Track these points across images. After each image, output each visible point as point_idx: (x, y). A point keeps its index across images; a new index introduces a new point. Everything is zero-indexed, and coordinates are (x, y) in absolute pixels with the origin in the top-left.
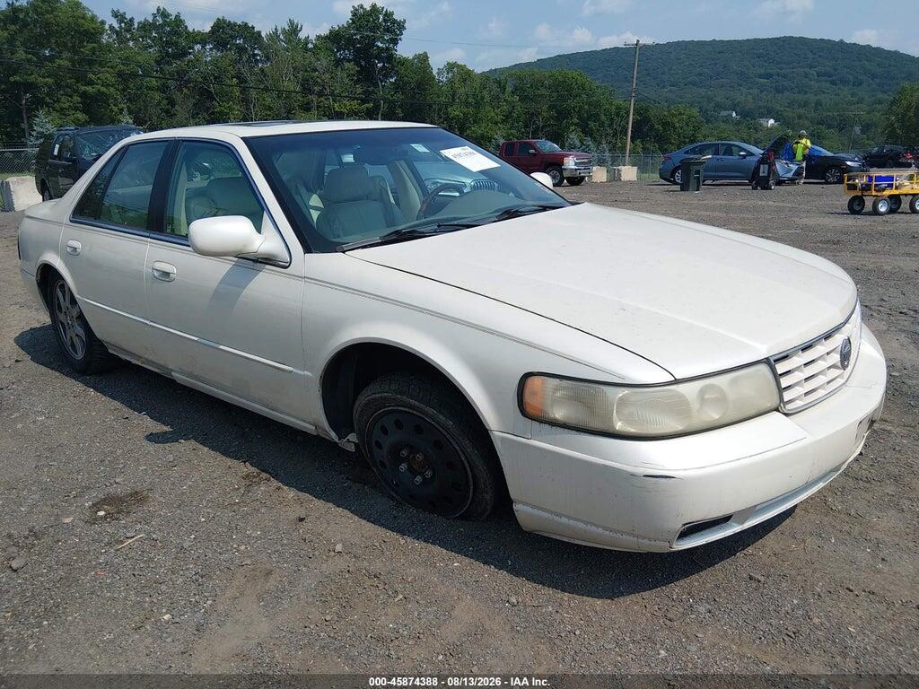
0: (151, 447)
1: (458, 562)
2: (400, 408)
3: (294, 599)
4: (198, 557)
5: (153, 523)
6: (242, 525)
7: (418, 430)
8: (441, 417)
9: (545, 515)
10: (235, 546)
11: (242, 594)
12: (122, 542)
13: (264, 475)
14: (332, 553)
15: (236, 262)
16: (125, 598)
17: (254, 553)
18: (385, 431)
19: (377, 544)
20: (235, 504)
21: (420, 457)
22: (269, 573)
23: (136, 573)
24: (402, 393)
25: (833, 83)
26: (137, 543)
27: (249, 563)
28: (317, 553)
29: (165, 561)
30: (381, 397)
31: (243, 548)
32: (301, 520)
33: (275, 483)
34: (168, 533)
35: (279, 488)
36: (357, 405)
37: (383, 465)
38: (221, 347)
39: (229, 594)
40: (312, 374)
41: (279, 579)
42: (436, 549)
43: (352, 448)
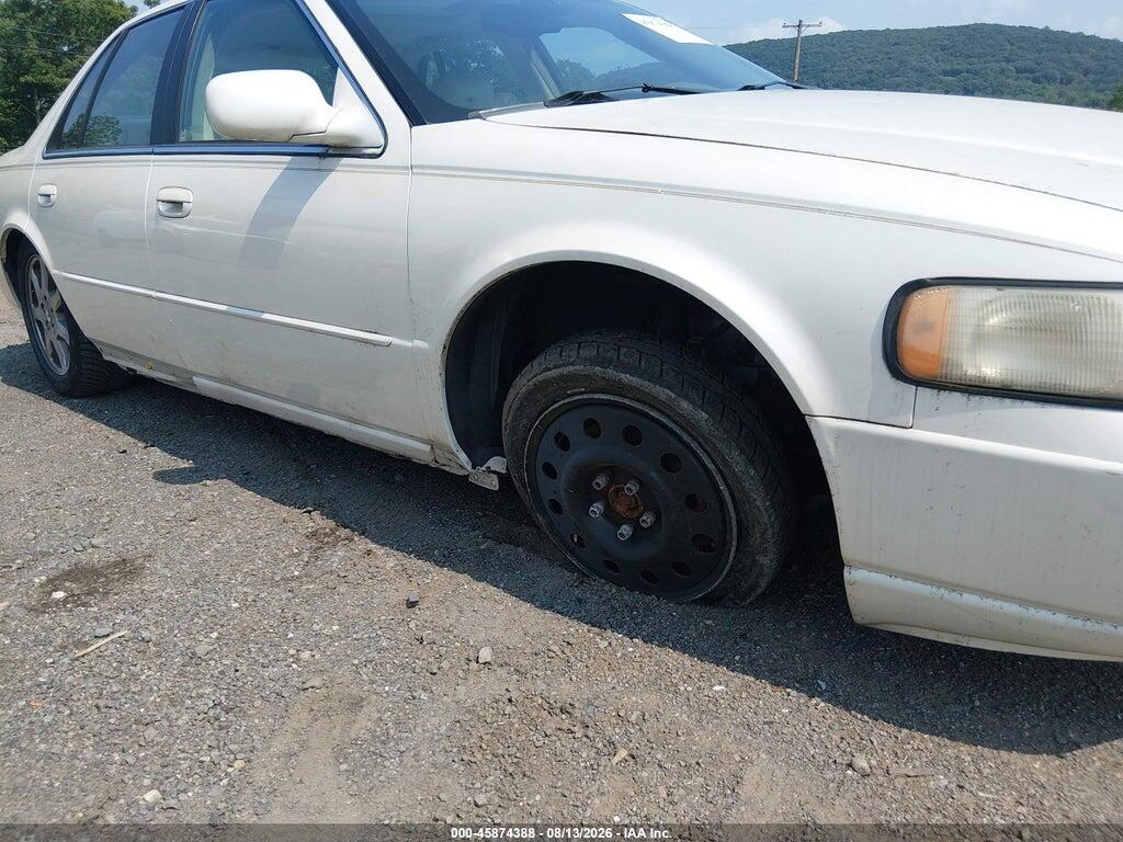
0: (159, 491)
1: (723, 683)
2: (597, 396)
3: (409, 760)
4: (222, 673)
5: (146, 611)
6: (305, 614)
7: (632, 436)
8: (685, 404)
9: (926, 590)
10: (292, 652)
11: (304, 746)
12: (86, 644)
13: (343, 532)
14: (474, 665)
15: (290, 162)
16: (74, 755)
17: (328, 665)
18: (563, 442)
19: (555, 648)
20: (293, 578)
21: (632, 487)
22: (357, 704)
23: (102, 703)
24: (604, 363)
25: (1036, 80)
26: (112, 647)
27: (317, 684)
28: (446, 665)
29: (160, 680)
30: (562, 376)
31: (306, 655)
32: (411, 605)
33: (363, 543)
34: (171, 629)
35: (369, 552)
36: (510, 396)
37: (556, 506)
38: (266, 316)
39: (278, 746)
40: (427, 346)
41: (377, 715)
42: (672, 658)
43: (492, 484)
